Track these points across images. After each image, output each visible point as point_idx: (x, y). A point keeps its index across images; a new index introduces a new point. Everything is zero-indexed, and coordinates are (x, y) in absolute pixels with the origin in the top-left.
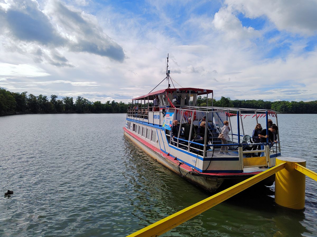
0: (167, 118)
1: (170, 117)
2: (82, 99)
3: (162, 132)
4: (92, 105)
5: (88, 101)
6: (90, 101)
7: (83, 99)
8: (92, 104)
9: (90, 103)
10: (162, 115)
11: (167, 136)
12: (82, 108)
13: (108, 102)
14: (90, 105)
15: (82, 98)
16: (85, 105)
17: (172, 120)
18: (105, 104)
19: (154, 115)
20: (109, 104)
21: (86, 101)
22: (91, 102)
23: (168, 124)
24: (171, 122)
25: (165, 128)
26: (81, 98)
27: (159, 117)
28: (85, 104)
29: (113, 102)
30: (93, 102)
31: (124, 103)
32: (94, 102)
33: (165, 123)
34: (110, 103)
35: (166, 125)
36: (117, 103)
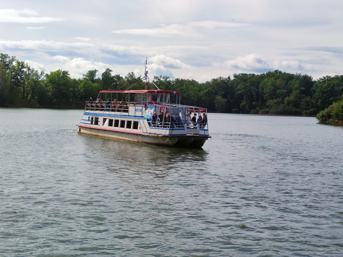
0: (149, 111)
1: (151, 110)
2: (11, 62)
3: (144, 121)
4: (42, 83)
5: (29, 69)
6: (35, 69)
7: (14, 63)
8: (43, 78)
9: (36, 74)
10: (144, 108)
11: (149, 123)
12: (12, 89)
13: (92, 73)
14: (36, 82)
15: (13, 60)
16: (19, 82)
17: (152, 112)
18: (81, 81)
19: (135, 109)
20: (94, 81)
21: (25, 70)
22: (39, 73)
23: (150, 115)
24: (151, 113)
25: (147, 117)
26: (8, 60)
27: (141, 110)
28: (21, 78)
29: (107, 75)
30: (46, 73)
31: (139, 78)
32: (49, 73)
33: (147, 114)
34: (96, 78)
35: (148, 116)
36: (118, 77)
